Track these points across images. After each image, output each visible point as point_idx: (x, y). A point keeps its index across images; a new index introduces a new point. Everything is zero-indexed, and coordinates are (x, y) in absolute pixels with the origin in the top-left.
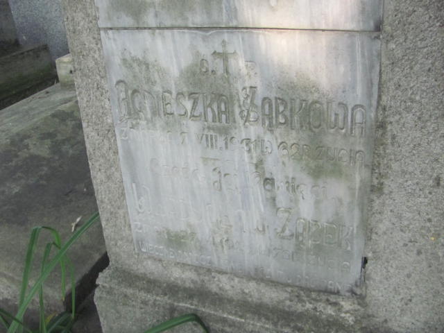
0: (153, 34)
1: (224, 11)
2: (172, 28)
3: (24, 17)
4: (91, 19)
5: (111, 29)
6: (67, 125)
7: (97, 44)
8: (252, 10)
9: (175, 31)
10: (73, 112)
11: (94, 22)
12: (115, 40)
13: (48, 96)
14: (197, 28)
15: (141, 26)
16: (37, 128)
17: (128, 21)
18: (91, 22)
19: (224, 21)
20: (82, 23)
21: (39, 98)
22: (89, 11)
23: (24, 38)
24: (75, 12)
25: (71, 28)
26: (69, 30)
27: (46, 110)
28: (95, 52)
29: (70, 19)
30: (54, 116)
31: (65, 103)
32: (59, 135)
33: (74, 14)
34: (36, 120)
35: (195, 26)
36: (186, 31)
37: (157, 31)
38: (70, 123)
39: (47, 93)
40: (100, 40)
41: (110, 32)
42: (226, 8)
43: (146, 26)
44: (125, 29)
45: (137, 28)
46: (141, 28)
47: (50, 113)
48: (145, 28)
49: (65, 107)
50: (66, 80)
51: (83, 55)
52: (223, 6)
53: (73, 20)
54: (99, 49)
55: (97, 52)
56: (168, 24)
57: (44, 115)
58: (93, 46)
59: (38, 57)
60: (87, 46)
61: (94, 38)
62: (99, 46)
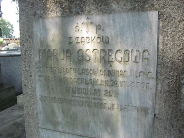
0: (61, 134)
1: (90, 131)
2: (69, 133)
3: (6, 73)
4: (36, 123)
5: (44, 128)
6: (19, 130)
7: (37, 133)
8: (101, 132)
9: (70, 135)
10: (22, 123)
11: (37, 124)
12: (45, 133)
13: (12, 112)
14: (79, 135)
15: (56, 130)
16: (6, 130)
17: (51, 127)
18: (36, 124)
19: (90, 135)
20: (32, 123)
21: (8, 112)
22: (35, 120)
23: (5, 81)
24: (30, 119)
25: (27, 124)
26: (26, 125)
27: (10, 121)
28: (36, 135)
29: (27, 121)
30: (14, 124)
31: (19, 118)
32: (15, 135)
33: (29, 120)
34: (5, 126)
35: (78, 134)
36: (74, 135)
37: (63, 133)
38: (21, 129)
39: (12, 110)
40: (39, 131)
41: (43, 130)
42: (91, 130)
43: (58, 130)
44: (50, 130)
45: (54, 131)
46: (56, 131)
47: (12, 123)
48: (58, 131)
49: (19, 120)
50: (20, 105)
51: (31, 136)
52: (90, 129)
53: (28, 121)
54: (38, 135)
55: (37, 136)
56: (67, 131)
57: (9, 124)
58: (36, 133)
59: (10, 91)
60: (33, 132)
61: (37, 130)
62: (38, 133)
